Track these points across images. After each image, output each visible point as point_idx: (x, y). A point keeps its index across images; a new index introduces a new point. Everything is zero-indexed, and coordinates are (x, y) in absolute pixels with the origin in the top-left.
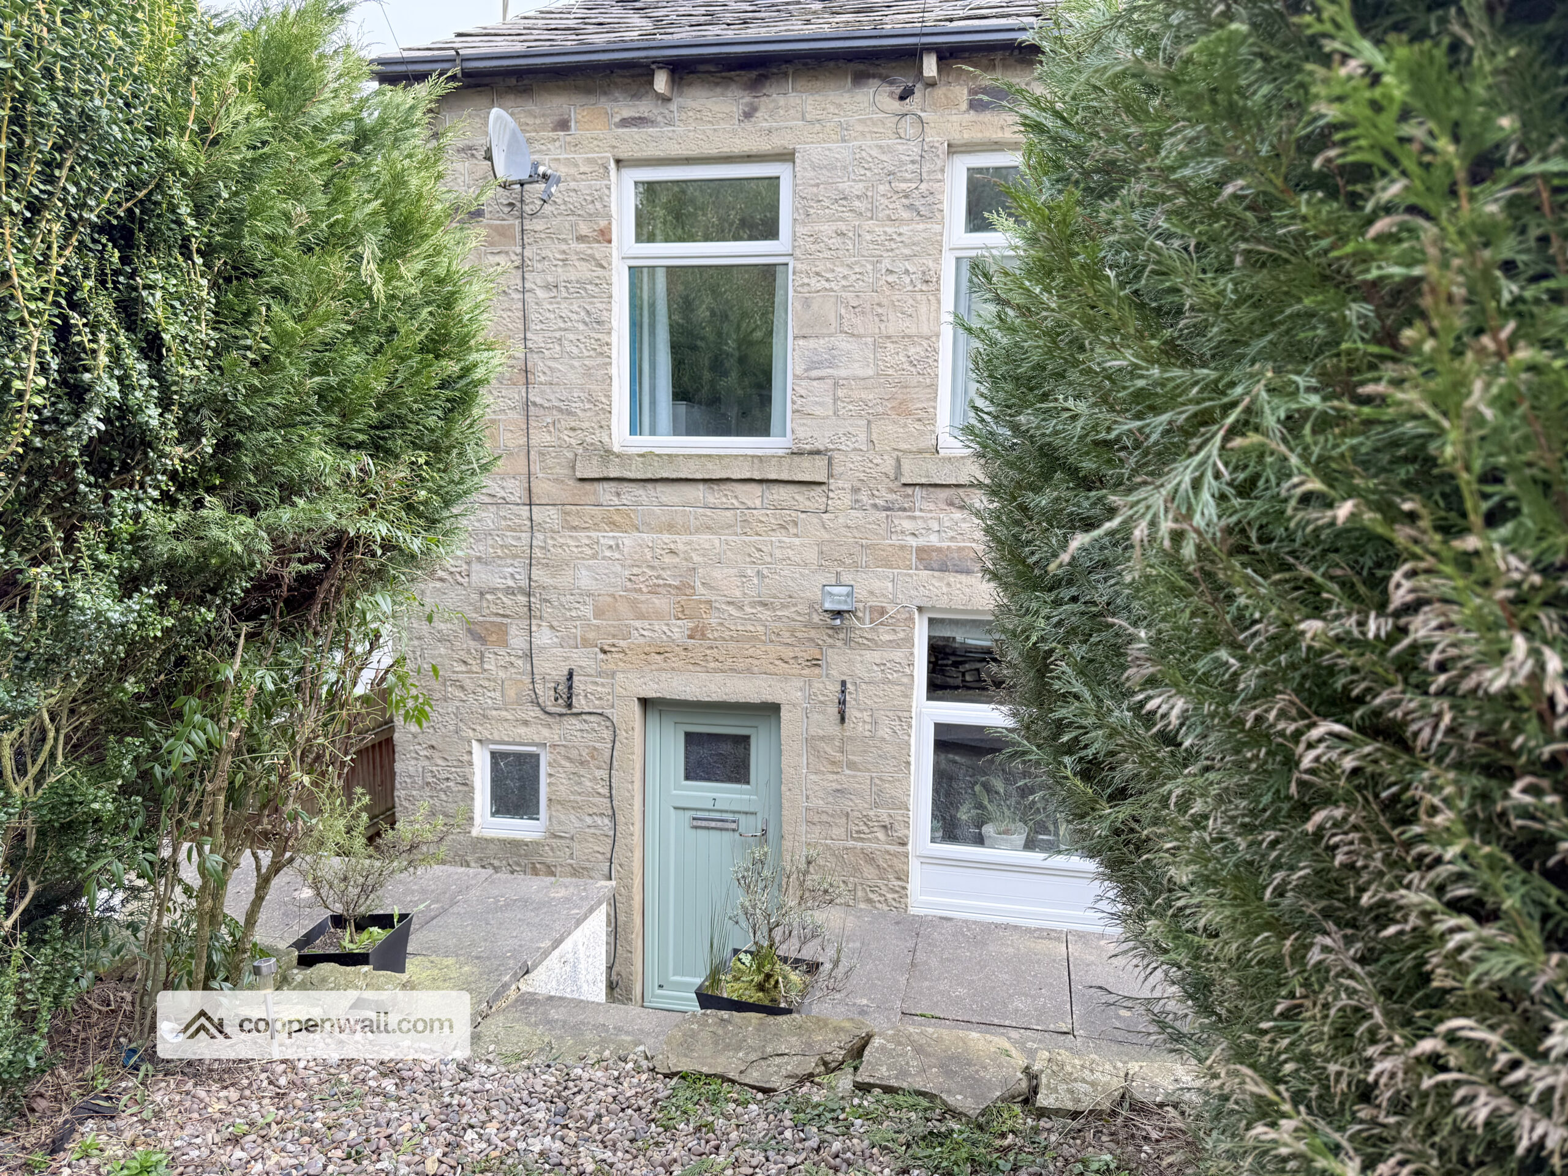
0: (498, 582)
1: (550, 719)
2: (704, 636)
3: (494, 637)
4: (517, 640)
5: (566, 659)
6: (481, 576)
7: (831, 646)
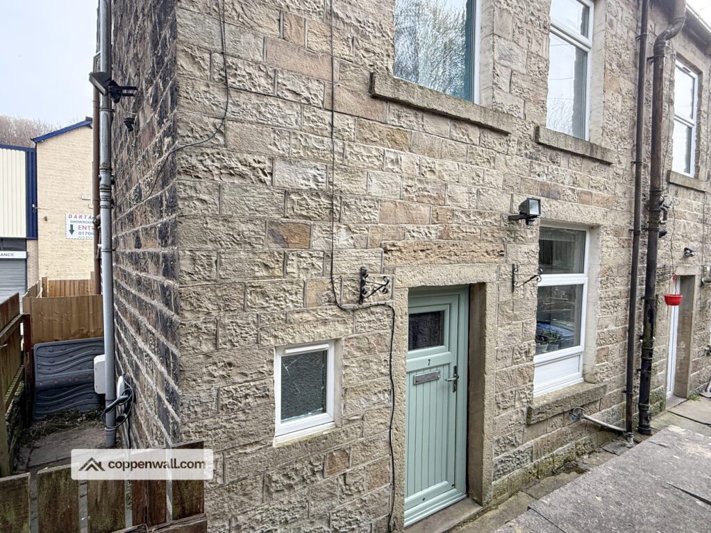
0: (300, 183)
1: (345, 316)
2: (448, 238)
3: (296, 240)
4: (319, 242)
5: (358, 258)
6: (284, 175)
7: (509, 242)
